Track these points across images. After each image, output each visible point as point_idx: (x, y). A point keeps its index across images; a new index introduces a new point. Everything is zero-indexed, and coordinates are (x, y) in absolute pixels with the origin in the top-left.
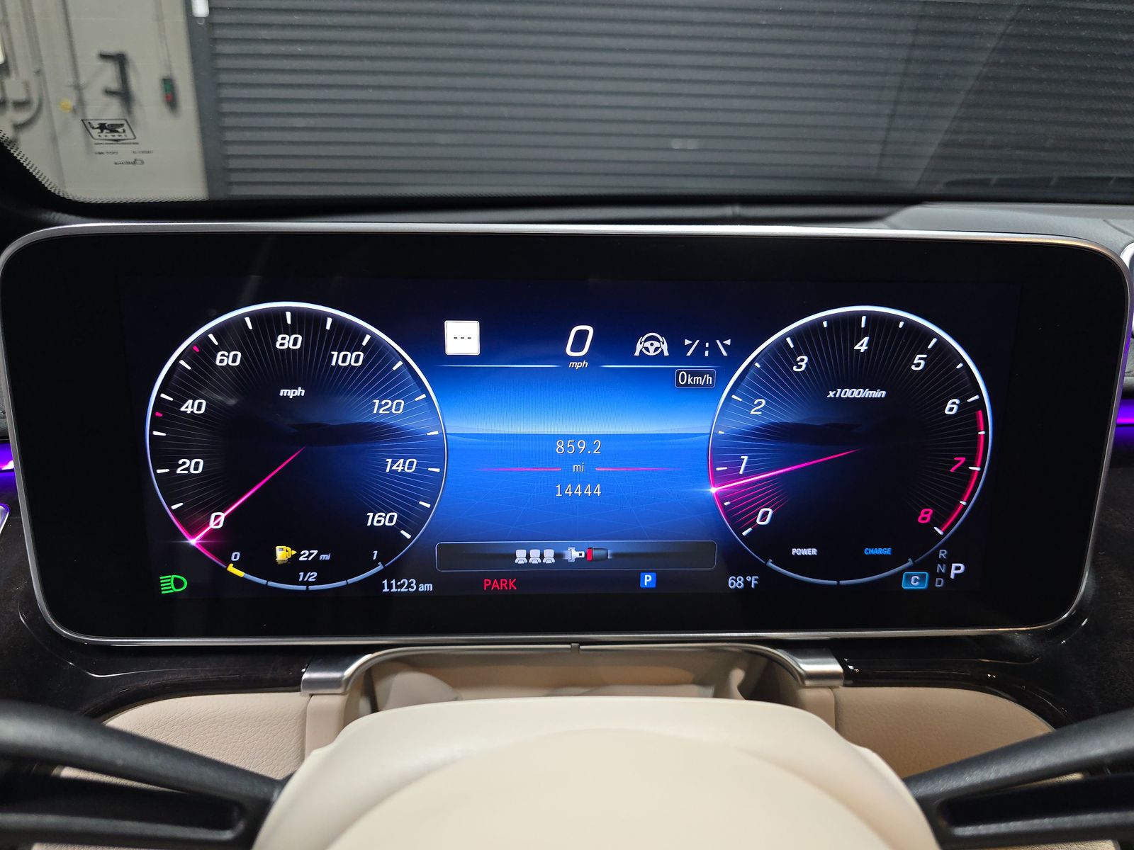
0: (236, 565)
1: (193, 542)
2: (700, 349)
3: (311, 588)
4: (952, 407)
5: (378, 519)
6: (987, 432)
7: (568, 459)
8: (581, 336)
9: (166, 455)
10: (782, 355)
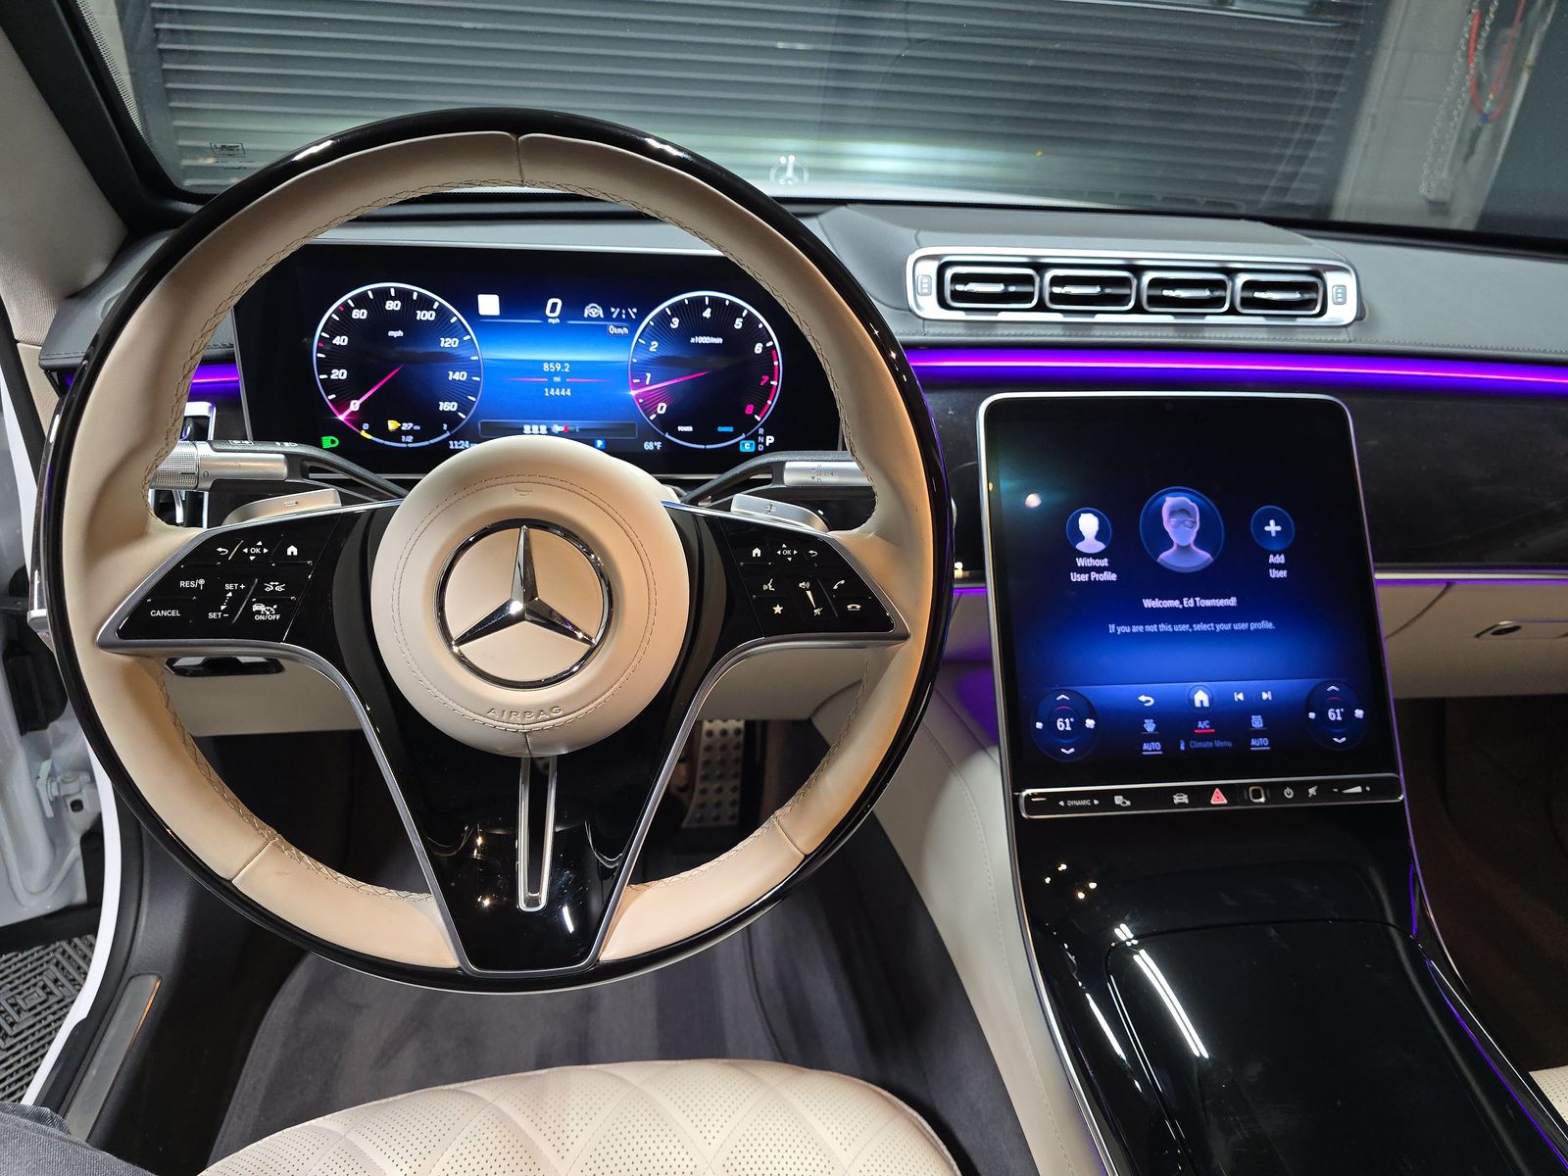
0: (366, 431)
1: (341, 418)
2: (620, 313)
3: (410, 445)
4: (758, 348)
5: (446, 406)
6: (778, 363)
7: (550, 375)
8: (554, 305)
9: (326, 367)
10: (664, 319)
